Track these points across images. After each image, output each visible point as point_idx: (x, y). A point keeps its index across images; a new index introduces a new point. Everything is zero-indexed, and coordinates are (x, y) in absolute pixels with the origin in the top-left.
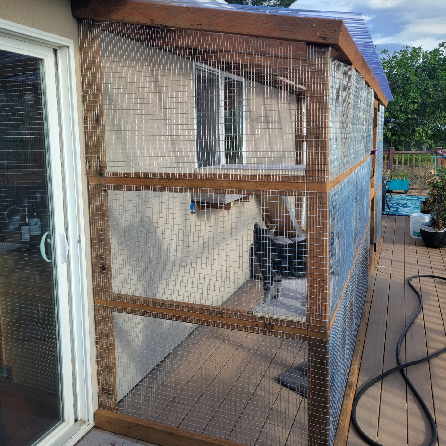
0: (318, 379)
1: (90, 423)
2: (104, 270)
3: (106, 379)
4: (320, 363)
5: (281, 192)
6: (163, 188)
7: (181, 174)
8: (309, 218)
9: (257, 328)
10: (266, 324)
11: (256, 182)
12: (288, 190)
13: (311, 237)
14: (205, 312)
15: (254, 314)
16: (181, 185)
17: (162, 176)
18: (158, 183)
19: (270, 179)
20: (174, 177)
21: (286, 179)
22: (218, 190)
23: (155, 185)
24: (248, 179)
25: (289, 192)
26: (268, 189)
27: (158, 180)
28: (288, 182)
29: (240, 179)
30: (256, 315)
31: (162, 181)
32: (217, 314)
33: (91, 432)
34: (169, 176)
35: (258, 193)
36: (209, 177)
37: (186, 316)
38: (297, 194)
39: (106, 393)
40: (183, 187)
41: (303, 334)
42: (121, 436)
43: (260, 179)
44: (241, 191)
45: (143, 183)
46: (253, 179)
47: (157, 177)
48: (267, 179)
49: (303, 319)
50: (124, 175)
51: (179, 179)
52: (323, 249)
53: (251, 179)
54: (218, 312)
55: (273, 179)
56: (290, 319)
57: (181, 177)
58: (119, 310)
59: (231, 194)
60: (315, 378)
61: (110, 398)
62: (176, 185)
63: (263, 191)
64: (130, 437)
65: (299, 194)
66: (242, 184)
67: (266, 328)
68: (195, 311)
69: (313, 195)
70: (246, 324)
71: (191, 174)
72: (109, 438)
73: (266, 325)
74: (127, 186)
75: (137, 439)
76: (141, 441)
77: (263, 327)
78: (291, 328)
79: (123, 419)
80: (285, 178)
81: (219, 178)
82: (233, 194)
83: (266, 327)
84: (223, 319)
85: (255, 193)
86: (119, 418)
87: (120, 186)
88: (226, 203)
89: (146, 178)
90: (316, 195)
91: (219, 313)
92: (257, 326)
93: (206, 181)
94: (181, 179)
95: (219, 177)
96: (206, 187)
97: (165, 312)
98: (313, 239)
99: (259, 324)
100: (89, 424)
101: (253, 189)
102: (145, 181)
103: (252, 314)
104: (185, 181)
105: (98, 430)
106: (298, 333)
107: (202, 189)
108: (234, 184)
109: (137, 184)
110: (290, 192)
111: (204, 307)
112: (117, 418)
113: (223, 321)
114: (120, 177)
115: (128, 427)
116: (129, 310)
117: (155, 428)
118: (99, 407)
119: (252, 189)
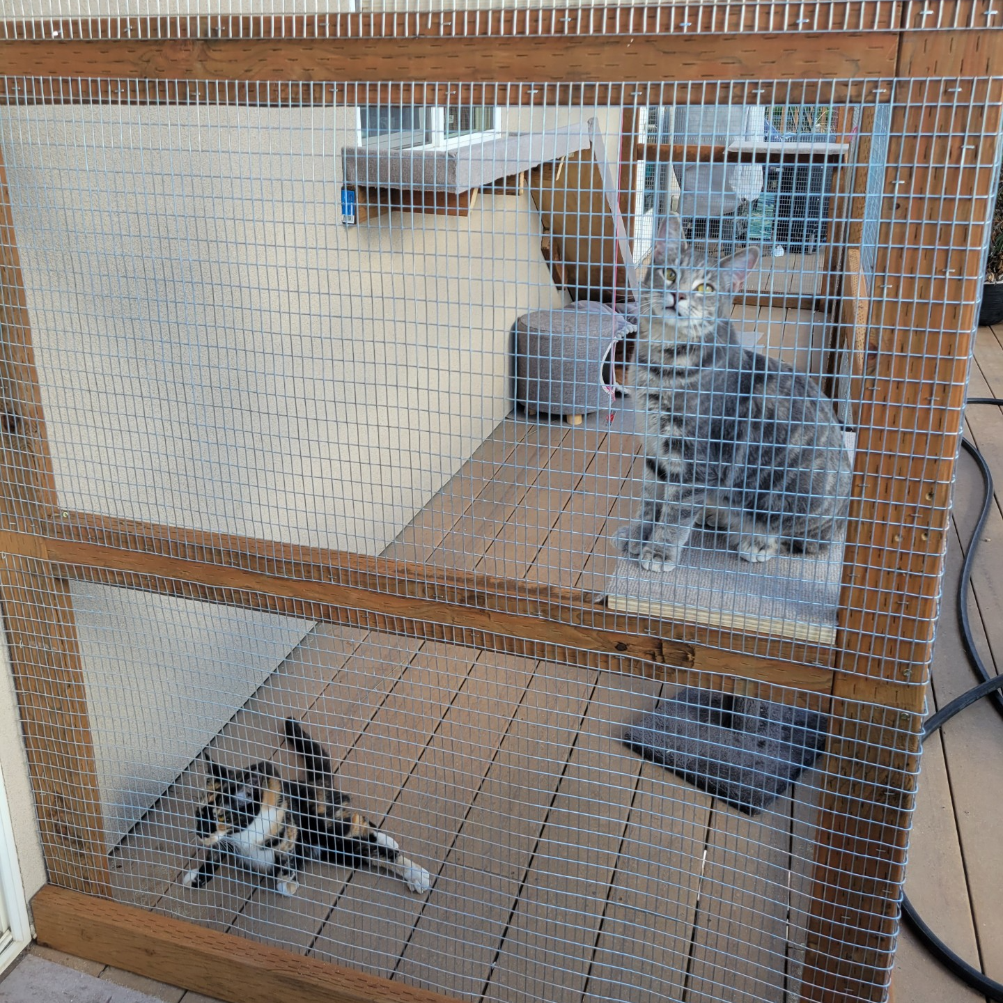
0: (861, 847)
1: (16, 938)
2: (13, 430)
3: (61, 799)
4: (881, 794)
5: (771, 84)
6: (222, 85)
7: (333, 16)
8: (898, 206)
9: (622, 655)
10: (660, 645)
11: (648, 40)
12: (805, 74)
13: (897, 296)
14: (413, 593)
15: (611, 606)
16: (298, 70)
17: (215, 32)
18: (198, 65)
19: (720, 25)
20: (268, 32)
21: (801, 21)
22: (467, 88)
23: (188, 71)
24: (611, 27)
25: (809, 85)
26: (704, 76)
27: (196, 50)
28: (808, 36)
29: (573, 28)
30: (622, 608)
31: (216, 55)
32: (462, 601)
33: (24, 964)
34: (246, 28)
35: (658, 95)
36: (424, 25)
37: (341, 603)
38: (850, 91)
39: (66, 839)
40: (310, 78)
41: (817, 687)
42: (127, 976)
43: (668, 29)
44: (577, 88)
45: (135, 64)
46: (638, 27)
47: (194, 33)
48: (707, 27)
49: (824, 634)
50: (48, 33)
51: (290, 41)
52: (949, 349)
53: (625, 26)
54: (466, 595)
55: (738, 25)
56: (765, 628)
57: (300, 31)
58: (82, 574)
59: (526, 103)
60: (849, 843)
61: (82, 855)
62: (278, 72)
63: (683, 87)
64: (158, 981)
65: (859, 95)
66: (582, 56)
67: (659, 658)
68: (374, 586)
69: (934, 97)
70: (577, 641)
71: (344, 16)
72: (83, 989)
73: (660, 647)
74: (66, 81)
75: (182, 989)
76: (194, 996)
77: (646, 653)
78: (764, 664)
79: (128, 926)
80: (797, 16)
81: (472, 31)
82: (539, 103)
83: (661, 654)
84: (485, 619)
85: (645, 95)
86: (116, 924)
87: (37, 81)
88: (459, 191)
89: (145, 42)
90: (949, 95)
91: (471, 597)
92: (621, 647)
93: (413, 49)
94: (300, 41)
95: (472, 23)
96: (413, 73)
97: (257, 586)
98: (907, 306)
99: (632, 641)
100: (12, 940)
101: (635, 78)
102: (140, 58)
103: (604, 603)
104: (318, 53)
105: (50, 953)
106: (796, 684)
107: (396, 87)
108: (545, 57)
109: (108, 73)
110: (814, 85)
111: (409, 572)
112: (109, 922)
113: (483, 626)
114: (33, 42)
115: (146, 951)
116: (120, 574)
117: (241, 964)
118: (48, 880)
119: (627, 78)
